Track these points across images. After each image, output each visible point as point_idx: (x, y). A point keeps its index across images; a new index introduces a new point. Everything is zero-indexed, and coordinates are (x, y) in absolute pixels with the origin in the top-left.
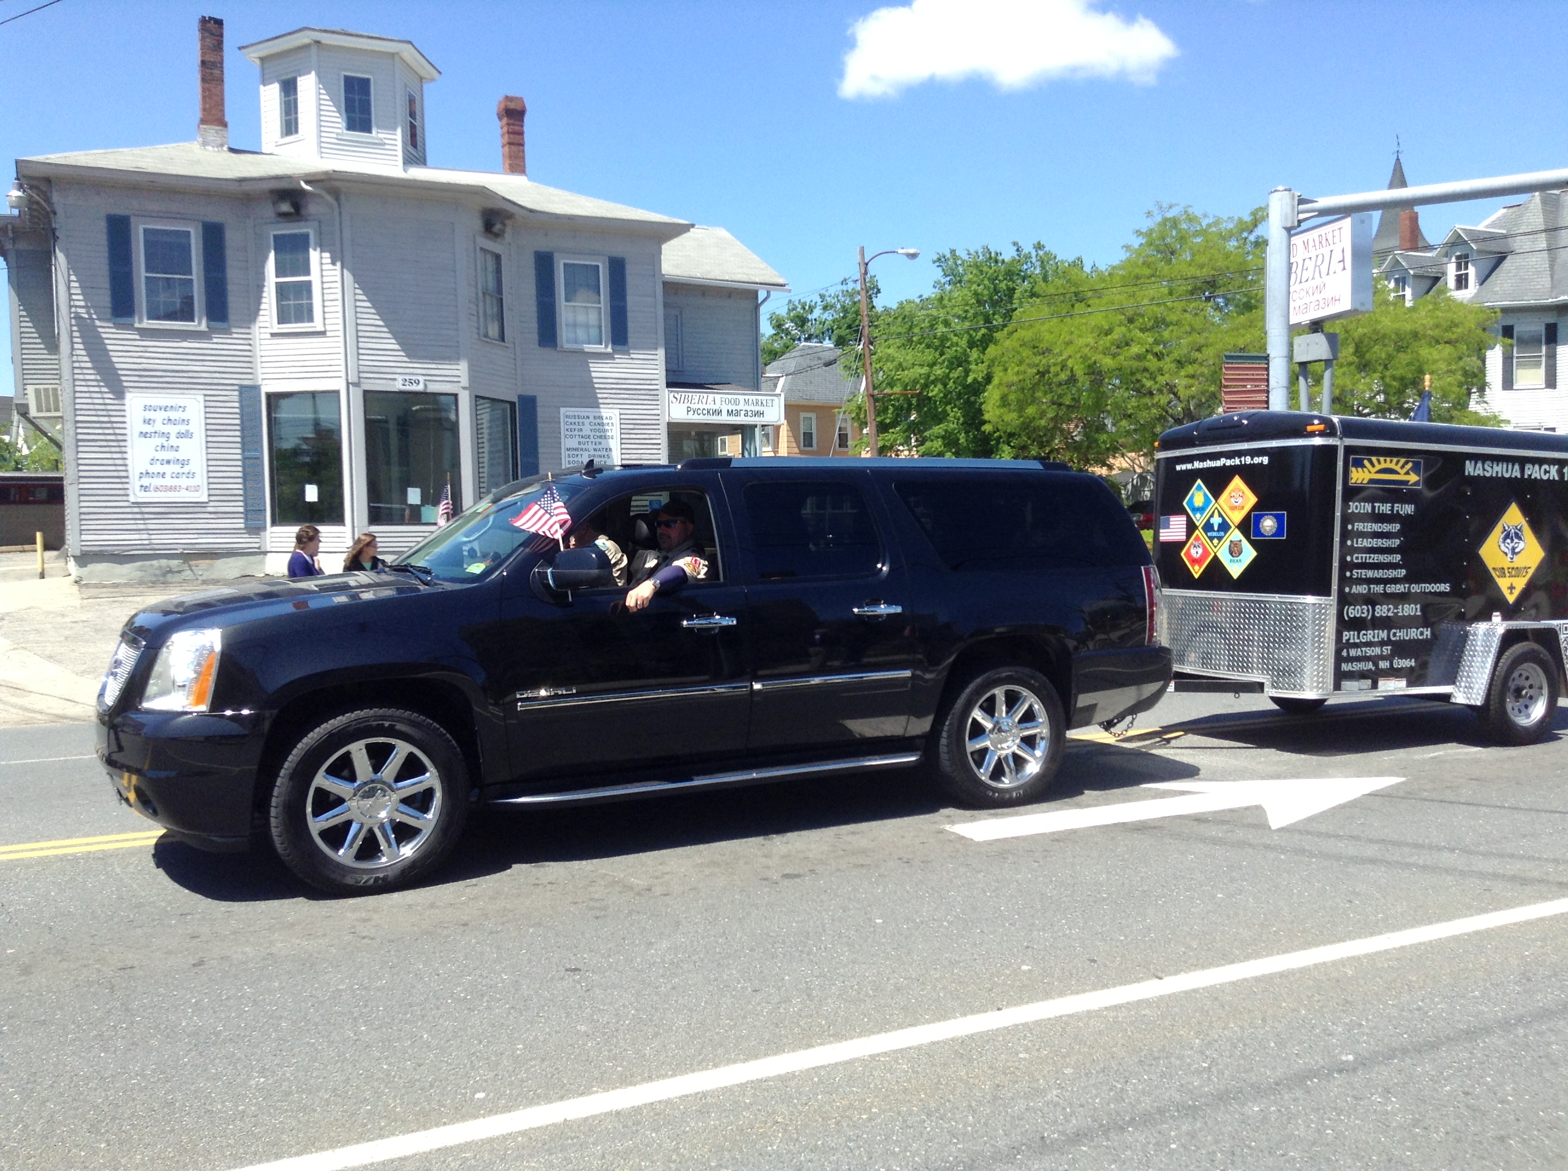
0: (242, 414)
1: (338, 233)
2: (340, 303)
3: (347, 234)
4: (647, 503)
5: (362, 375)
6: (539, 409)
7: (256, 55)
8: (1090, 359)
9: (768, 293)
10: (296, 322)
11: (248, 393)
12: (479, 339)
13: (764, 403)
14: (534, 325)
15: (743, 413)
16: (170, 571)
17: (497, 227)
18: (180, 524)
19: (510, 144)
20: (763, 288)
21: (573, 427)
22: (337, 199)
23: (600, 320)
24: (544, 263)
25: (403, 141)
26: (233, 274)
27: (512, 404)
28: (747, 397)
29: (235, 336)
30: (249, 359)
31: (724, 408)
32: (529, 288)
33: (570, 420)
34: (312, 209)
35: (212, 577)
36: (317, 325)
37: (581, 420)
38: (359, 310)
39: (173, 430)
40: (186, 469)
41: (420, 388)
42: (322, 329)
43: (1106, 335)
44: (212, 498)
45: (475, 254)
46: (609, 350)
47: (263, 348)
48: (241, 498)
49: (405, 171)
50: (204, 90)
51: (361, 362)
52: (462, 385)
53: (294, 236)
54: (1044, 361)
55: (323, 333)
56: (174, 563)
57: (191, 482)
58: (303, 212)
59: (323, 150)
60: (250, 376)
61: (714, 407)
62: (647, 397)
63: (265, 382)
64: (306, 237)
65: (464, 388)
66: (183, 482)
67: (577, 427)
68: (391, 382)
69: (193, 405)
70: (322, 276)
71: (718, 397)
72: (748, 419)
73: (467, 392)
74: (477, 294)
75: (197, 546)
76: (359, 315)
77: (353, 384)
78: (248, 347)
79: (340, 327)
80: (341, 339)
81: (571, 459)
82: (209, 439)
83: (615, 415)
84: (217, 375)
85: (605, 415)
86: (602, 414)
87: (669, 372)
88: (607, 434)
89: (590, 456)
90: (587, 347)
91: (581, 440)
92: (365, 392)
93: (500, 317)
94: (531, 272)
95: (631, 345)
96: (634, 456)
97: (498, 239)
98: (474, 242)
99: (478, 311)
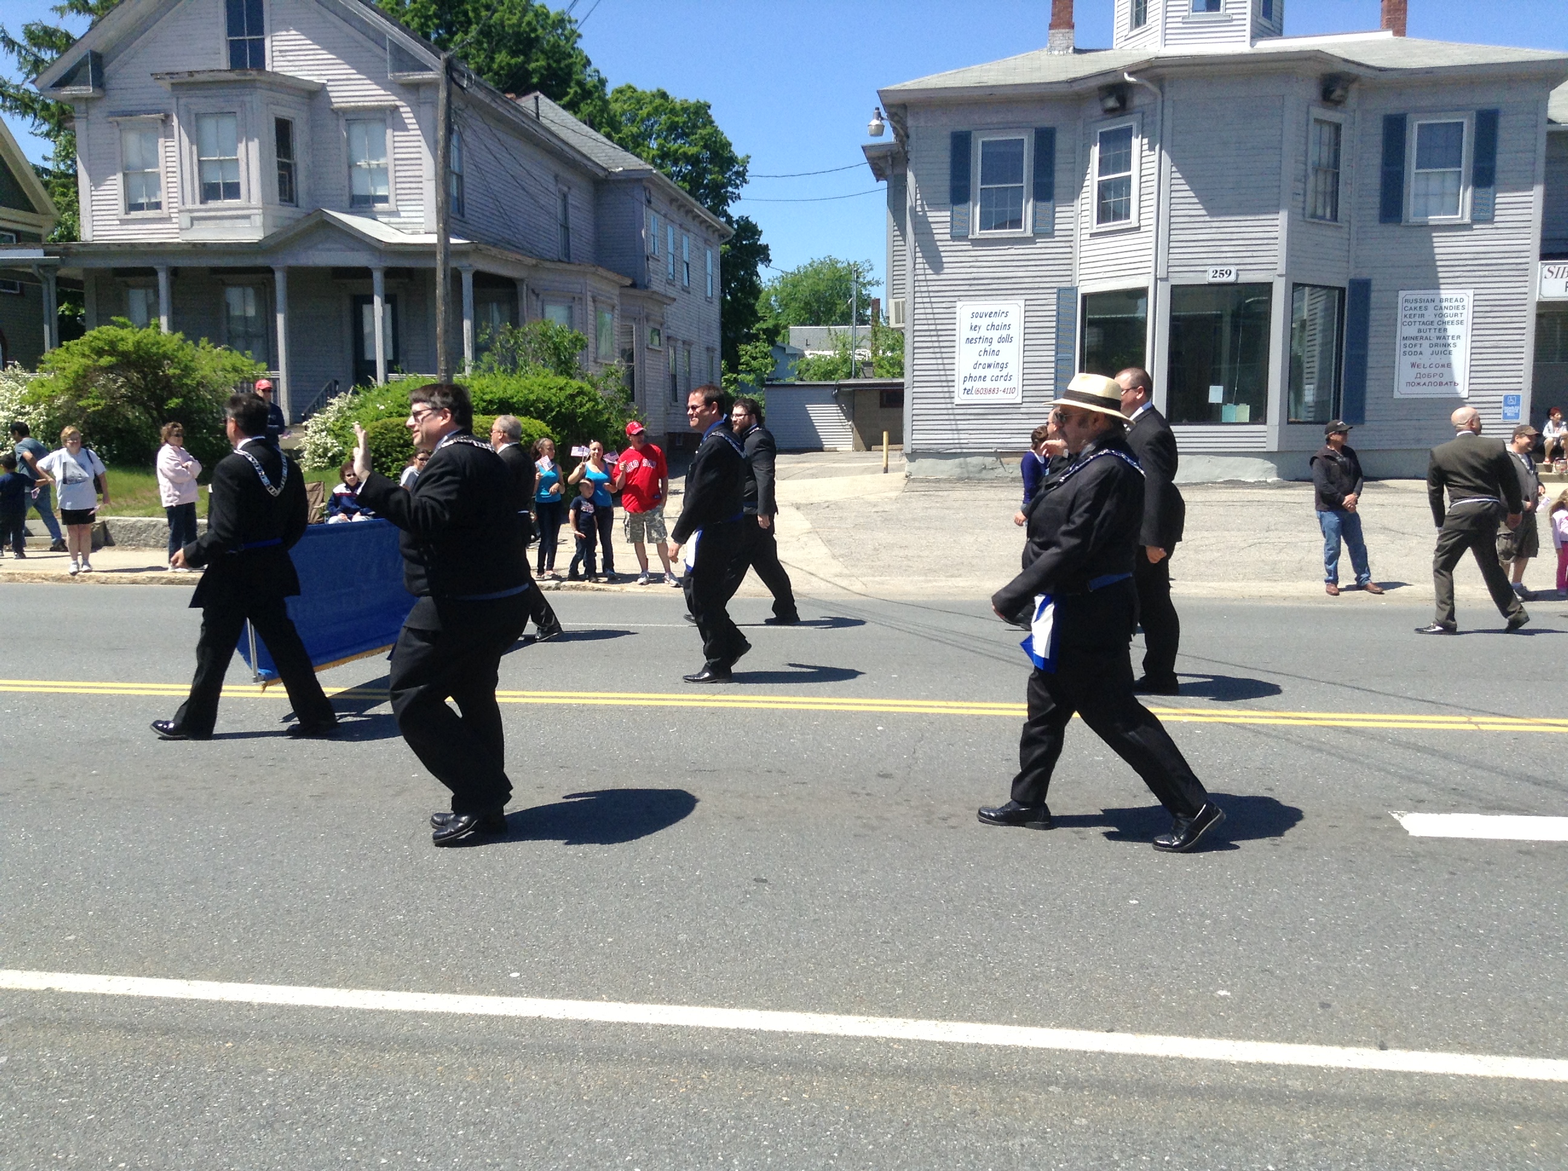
0: (1058, 315)
1: (1158, 122)
2: (1155, 196)
3: (1168, 122)
4: (1502, 399)
5: (1171, 269)
6: (1373, 294)
10: (1114, 220)
11: (1065, 294)
12: (1306, 220)
14: (1375, 201)
16: (985, 468)
17: (1338, 93)
18: (995, 424)
21: (1413, 312)
22: (1161, 88)
23: (1459, 185)
24: (1394, 128)
25: (1252, 15)
26: (1060, 178)
27: (1342, 290)
29: (1057, 239)
30: (1069, 262)
32: (1374, 157)
33: (1409, 305)
34: (1134, 102)
37: (1423, 304)
38: (1174, 201)
39: (995, 335)
40: (1004, 372)
41: (1232, 278)
42: (1138, 225)
44: (1025, 400)
45: (1308, 126)
46: (1467, 220)
49: (1252, 46)
52: (1278, 272)
53: (1117, 132)
55: (1137, 229)
56: (989, 461)
57: (1008, 385)
58: (1128, 105)
59: (1167, 37)
60: (1069, 279)
62: (1512, 273)
63: (1081, 283)
64: (1129, 130)
65: (1280, 276)
66: (1002, 385)
67: (1418, 313)
68: (1201, 275)
69: (1014, 310)
70: (1141, 170)
73: (1284, 279)
74: (1306, 170)
75: (1009, 445)
76: (1173, 207)
77: (1162, 279)
78: (1069, 250)
79: (1153, 221)
80: (1153, 234)
81: (1408, 349)
82: (1027, 342)
83: (1467, 296)
84: (1038, 279)
85: (1454, 297)
86: (1443, 297)
87: (1545, 240)
88: (1456, 319)
89: (1431, 346)
90: (1434, 219)
91: (1423, 327)
92: (1173, 287)
93: (1335, 194)
94: (1378, 139)
95: (1497, 213)
96: (1488, 344)
97: (1339, 107)
98: (1307, 113)
99: (1305, 190)
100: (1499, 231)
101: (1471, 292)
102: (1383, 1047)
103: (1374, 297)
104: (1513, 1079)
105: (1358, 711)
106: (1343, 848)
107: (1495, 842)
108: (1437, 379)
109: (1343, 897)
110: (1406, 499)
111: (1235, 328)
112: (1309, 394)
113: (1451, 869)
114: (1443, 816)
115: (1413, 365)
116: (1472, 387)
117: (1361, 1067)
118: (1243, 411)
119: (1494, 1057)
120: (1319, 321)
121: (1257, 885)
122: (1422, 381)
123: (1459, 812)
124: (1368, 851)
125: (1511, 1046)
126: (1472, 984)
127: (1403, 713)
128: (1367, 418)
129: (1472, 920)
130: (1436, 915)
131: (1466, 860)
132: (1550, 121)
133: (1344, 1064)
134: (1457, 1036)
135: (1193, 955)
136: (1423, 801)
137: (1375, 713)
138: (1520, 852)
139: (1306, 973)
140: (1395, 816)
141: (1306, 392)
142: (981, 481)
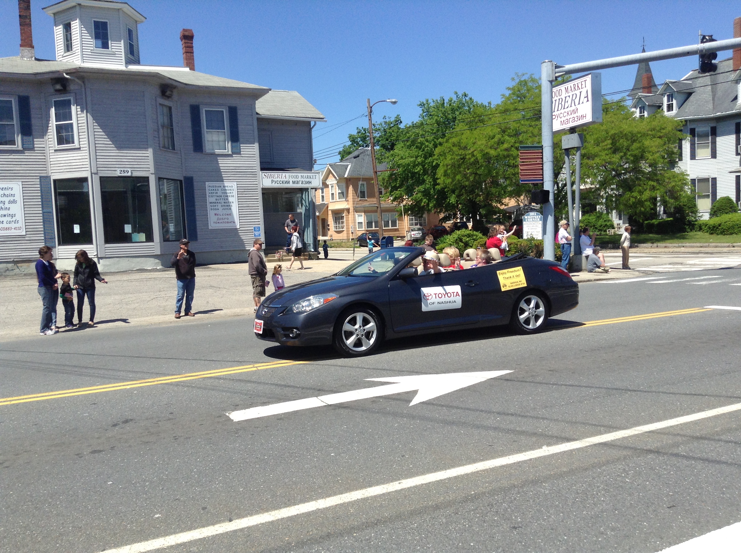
0: (41, 190)
1: (84, 98)
2: (86, 133)
3: (89, 99)
4: (253, 228)
5: (99, 169)
6: (195, 183)
7: (51, 12)
8: (484, 151)
9: (315, 122)
10: (66, 144)
11: (44, 180)
12: (161, 150)
13: (311, 177)
14: (190, 142)
15: (300, 182)
16: (8, 270)
17: (168, 93)
18: (12, 246)
19: (186, 52)
20: (313, 120)
21: (212, 191)
22: (83, 82)
23: (225, 137)
24: (195, 111)
25: (125, 52)
26: (35, 122)
27: (181, 181)
28: (302, 174)
29: (36, 152)
30: (44, 163)
31: (291, 180)
32: (188, 123)
33: (211, 188)
34: (72, 87)
35: (29, 272)
36: (76, 145)
37: (216, 188)
38: (96, 136)
39: (7, 199)
40: (14, 219)
41: (129, 174)
42: (79, 147)
43: (492, 139)
44: (27, 233)
45: (156, 106)
46: (230, 153)
47: (51, 157)
48: (43, 232)
49: (126, 67)
50: (21, 29)
51: (98, 163)
52: (151, 172)
53: (65, 101)
54: (463, 153)
55: (79, 149)
56: (10, 266)
57: (17, 225)
58: (68, 88)
59: (84, 58)
60: (45, 172)
61: (286, 180)
62: (251, 176)
63: (52, 174)
64: (69, 101)
65: (152, 174)
66: (13, 225)
67: (215, 192)
68: (113, 172)
69: (16, 187)
70: (78, 121)
71: (287, 175)
72: (302, 185)
73: (154, 176)
74: (158, 126)
75: (21, 257)
76: (96, 139)
77: (95, 174)
78: (44, 157)
79: (87, 145)
80: (87, 151)
81: (213, 208)
82: (25, 203)
83: (234, 185)
84: (28, 172)
85: (229, 185)
86: (226, 185)
87: (261, 163)
88: (230, 195)
89: (222, 206)
90: (217, 151)
91: (217, 198)
92: (101, 177)
93: (172, 138)
94: (188, 115)
95: (242, 150)
96: (245, 205)
97: (170, 99)
98: (156, 100)
99: (159, 135)
100: (243, 158)
101: (235, 183)
102: (231, 520)
103: (195, 184)
104: (284, 518)
105: (207, 370)
106: (207, 434)
107: (268, 417)
108: (226, 220)
109: (208, 456)
110: (220, 273)
111: (134, 197)
112: (172, 228)
113: (252, 433)
114: (247, 410)
115: (215, 214)
116: (241, 224)
117: (222, 532)
118: (142, 236)
119: (276, 511)
120: (172, 195)
121: (169, 460)
122: (220, 221)
123: (253, 407)
124: (217, 432)
125: (281, 504)
126: (264, 482)
127: (227, 367)
128: (198, 238)
129: (262, 453)
130: (247, 455)
131: (258, 428)
132: (257, 114)
133: (215, 533)
134: (260, 506)
135: (142, 501)
136: (238, 405)
137: (215, 370)
138: (278, 419)
139: (194, 495)
140: (227, 414)
141: (170, 227)
142: (6, 276)
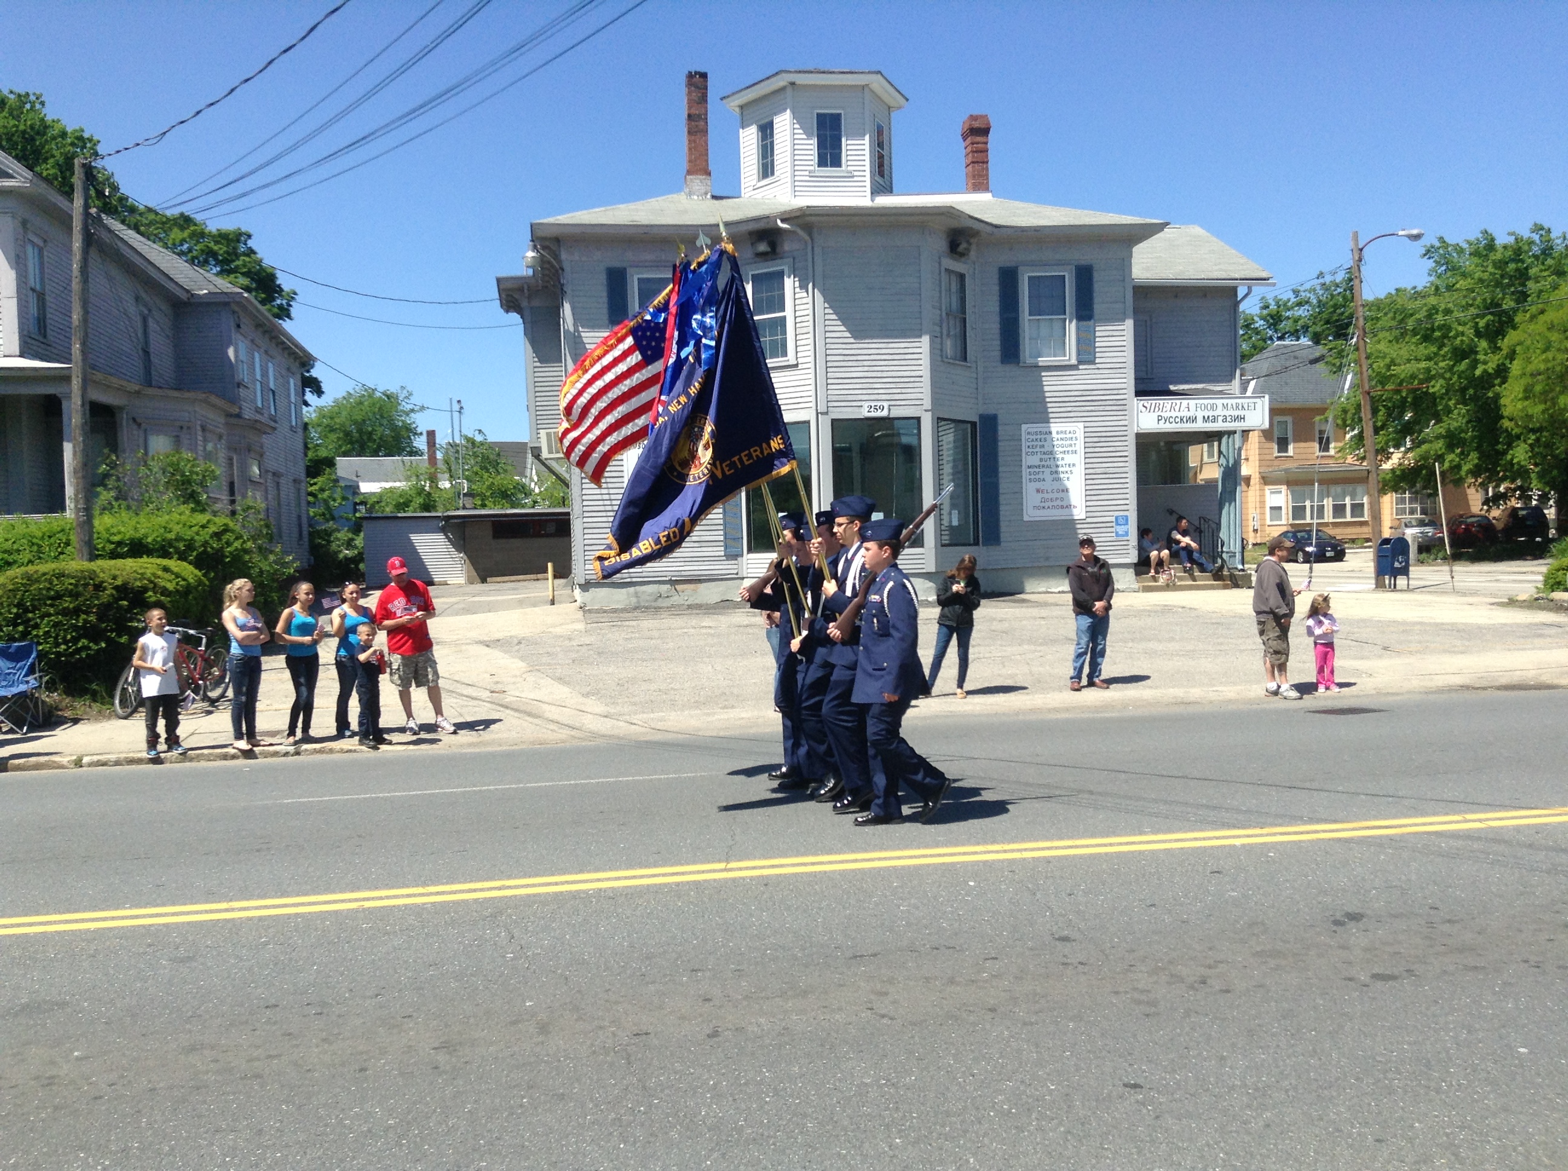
1: (809, 262)
2: (810, 336)
3: (819, 267)
4: (1113, 519)
5: (830, 404)
7: (736, 104)
9: (1248, 288)
10: (771, 357)
12: (942, 360)
13: (1246, 406)
14: (996, 342)
15: (1220, 419)
16: (658, 598)
17: (962, 247)
19: (974, 162)
20: (1243, 285)
21: (1035, 443)
22: (810, 234)
23: (1065, 331)
24: (1008, 279)
25: (871, 172)
27: (973, 424)
28: (1225, 401)
31: (1200, 415)
32: (993, 304)
33: (1031, 437)
34: (788, 246)
35: (697, 602)
36: (788, 355)
37: (1043, 436)
38: (828, 341)
41: (885, 413)
42: (793, 360)
45: (941, 275)
46: (1074, 361)
48: (721, 527)
49: (872, 200)
50: (689, 142)
51: (829, 390)
52: (925, 408)
53: (771, 274)
55: (793, 363)
56: (663, 589)
58: (779, 250)
59: (797, 188)
61: (1189, 414)
62: (1114, 408)
64: (780, 272)
65: (926, 411)
67: (1040, 443)
68: (857, 409)
70: (796, 311)
71: (1192, 403)
72: (1226, 424)
73: (929, 414)
74: (940, 314)
75: (683, 573)
76: (828, 346)
77: (822, 413)
79: (811, 359)
80: (811, 371)
81: (1032, 477)
83: (1078, 428)
85: (1069, 429)
87: (1136, 379)
88: (1070, 449)
89: (1053, 473)
90: (1046, 360)
91: (1045, 456)
92: (833, 421)
93: (963, 337)
94: (995, 288)
95: (1098, 355)
96: (1098, 471)
97: (963, 259)
98: (940, 263)
99: (941, 333)
100: (1101, 371)
101: (1081, 425)
103: (1001, 429)
108: (1060, 503)
110: (1056, 612)
115: (1038, 491)
116: (1087, 509)
122: (1047, 505)
128: (1002, 540)
132: (1134, 279)
142: (658, 609)
